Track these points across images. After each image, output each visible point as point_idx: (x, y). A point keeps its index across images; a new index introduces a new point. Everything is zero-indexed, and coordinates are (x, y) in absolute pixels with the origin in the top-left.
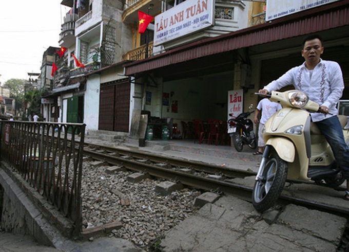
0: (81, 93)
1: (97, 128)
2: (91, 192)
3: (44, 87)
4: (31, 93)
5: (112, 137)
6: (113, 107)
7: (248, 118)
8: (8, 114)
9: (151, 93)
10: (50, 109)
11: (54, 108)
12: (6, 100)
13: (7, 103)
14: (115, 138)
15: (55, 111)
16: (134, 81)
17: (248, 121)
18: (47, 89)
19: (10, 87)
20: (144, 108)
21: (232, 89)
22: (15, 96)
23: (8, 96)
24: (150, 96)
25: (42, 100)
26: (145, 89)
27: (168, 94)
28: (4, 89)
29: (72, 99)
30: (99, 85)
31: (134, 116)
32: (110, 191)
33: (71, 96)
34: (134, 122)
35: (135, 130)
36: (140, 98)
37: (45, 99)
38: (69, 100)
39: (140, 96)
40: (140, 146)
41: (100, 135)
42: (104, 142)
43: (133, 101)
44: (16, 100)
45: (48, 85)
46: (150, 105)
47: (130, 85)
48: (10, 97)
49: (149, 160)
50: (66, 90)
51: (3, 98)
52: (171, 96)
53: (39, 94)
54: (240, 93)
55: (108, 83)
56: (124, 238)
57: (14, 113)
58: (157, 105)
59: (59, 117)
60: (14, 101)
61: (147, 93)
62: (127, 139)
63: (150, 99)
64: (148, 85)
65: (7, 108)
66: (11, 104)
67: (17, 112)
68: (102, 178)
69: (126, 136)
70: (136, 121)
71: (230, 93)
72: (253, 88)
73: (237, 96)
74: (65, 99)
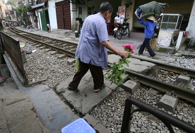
0: (46, 9)
1: (57, 28)
2: (41, 65)
3: (28, 4)
4: (22, 8)
5: (64, 33)
6: (63, 16)
7: (126, 22)
8: (13, 20)
9: (81, 8)
10: (33, 18)
11: (34, 17)
12: (10, 11)
13: (11, 14)
14: (65, 33)
15: (36, 19)
16: (71, 2)
17: (126, 24)
18: (30, 5)
19: (11, 4)
20: (78, 17)
21: (121, 5)
22: (15, 9)
23: (11, 9)
24: (81, 10)
25: (27, 12)
26: (78, 6)
27: (91, 8)
28: (7, 5)
29: (42, 12)
30: (55, 4)
31: (73, 22)
32: (49, 64)
33: (41, 10)
34: (73, 25)
35: (74, 29)
36: (76, 11)
37: (29, 12)
38: (41, 12)
39: (75, 10)
40: (76, 37)
41: (58, 32)
42: (60, 35)
43: (72, 13)
44: (16, 11)
45: (30, 3)
46: (82, 14)
47: (70, 4)
48: (12, 10)
49: (74, 46)
50: (38, 7)
51: (8, 10)
52: (93, 9)
53: (26, 8)
54: (124, 8)
55: (59, 2)
56: (46, 85)
57: (17, 19)
58: (85, 14)
59: (38, 22)
60: (15, 12)
61: (79, 8)
62: (70, 34)
63: (81, 11)
64: (79, 3)
65: (12, 16)
66: (14, 14)
67: (18, 18)
68: (48, 57)
69: (70, 32)
70: (74, 25)
71: (119, 8)
72: (132, 4)
73: (122, 10)
74: (39, 12)
